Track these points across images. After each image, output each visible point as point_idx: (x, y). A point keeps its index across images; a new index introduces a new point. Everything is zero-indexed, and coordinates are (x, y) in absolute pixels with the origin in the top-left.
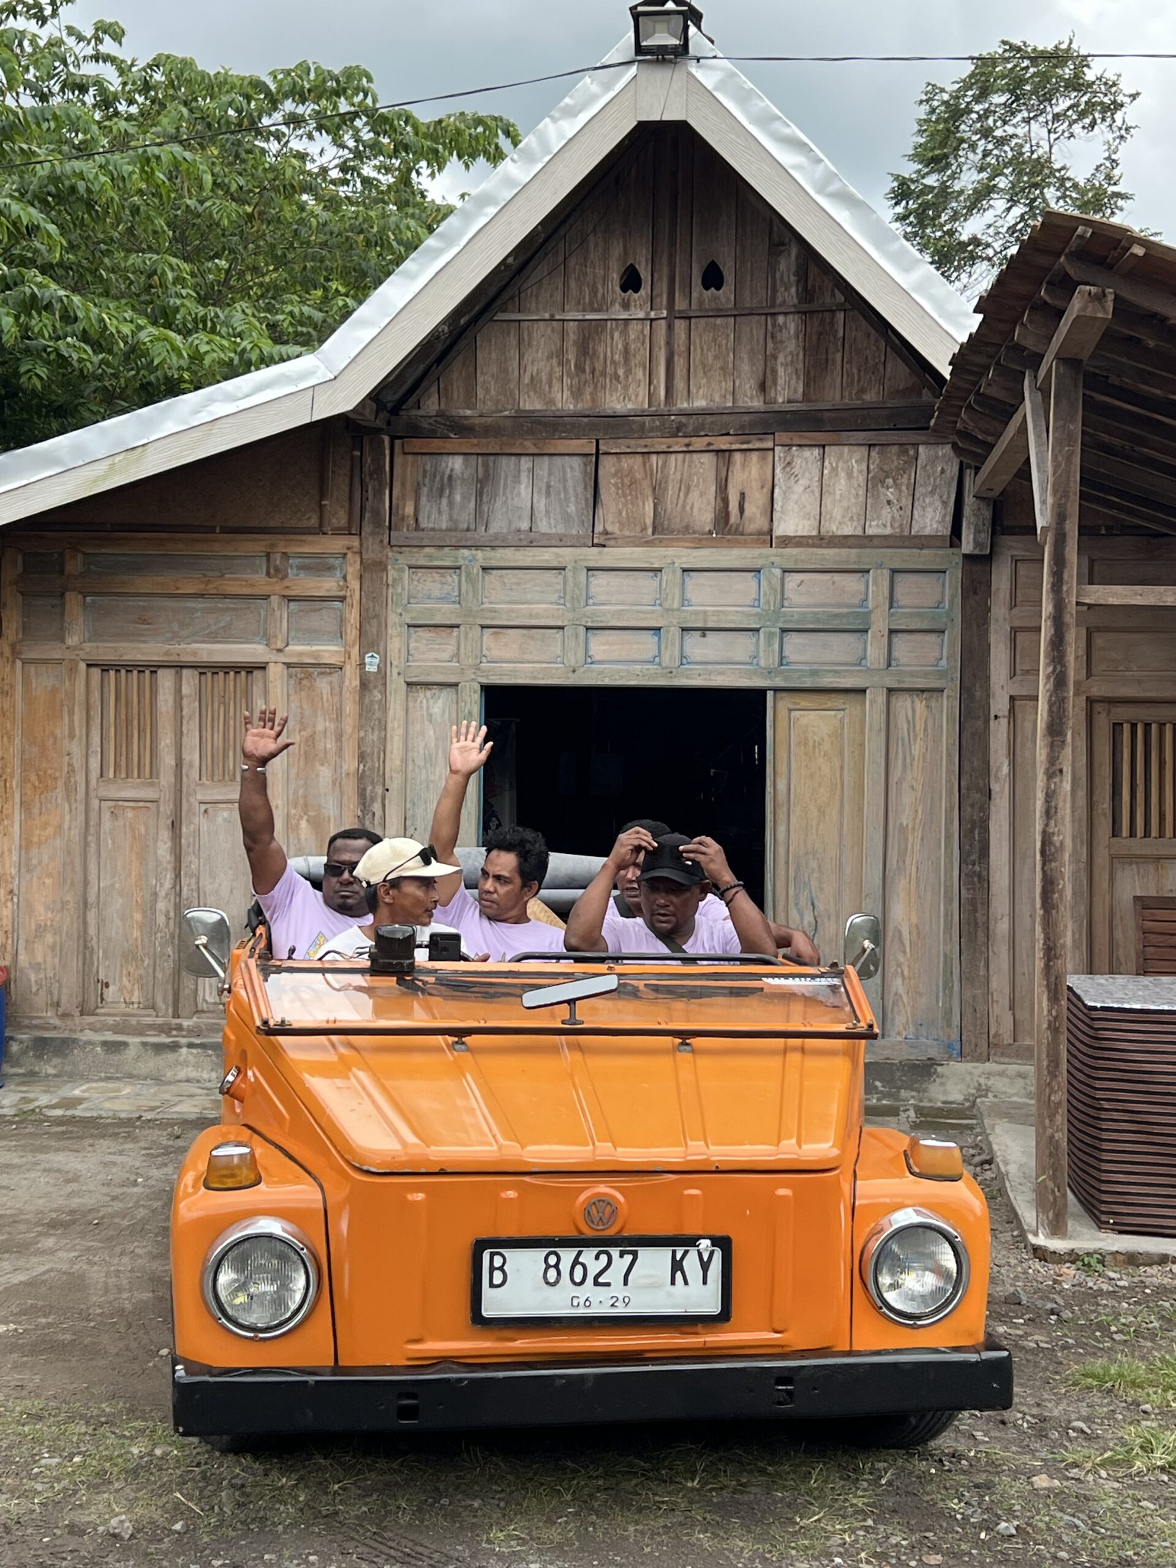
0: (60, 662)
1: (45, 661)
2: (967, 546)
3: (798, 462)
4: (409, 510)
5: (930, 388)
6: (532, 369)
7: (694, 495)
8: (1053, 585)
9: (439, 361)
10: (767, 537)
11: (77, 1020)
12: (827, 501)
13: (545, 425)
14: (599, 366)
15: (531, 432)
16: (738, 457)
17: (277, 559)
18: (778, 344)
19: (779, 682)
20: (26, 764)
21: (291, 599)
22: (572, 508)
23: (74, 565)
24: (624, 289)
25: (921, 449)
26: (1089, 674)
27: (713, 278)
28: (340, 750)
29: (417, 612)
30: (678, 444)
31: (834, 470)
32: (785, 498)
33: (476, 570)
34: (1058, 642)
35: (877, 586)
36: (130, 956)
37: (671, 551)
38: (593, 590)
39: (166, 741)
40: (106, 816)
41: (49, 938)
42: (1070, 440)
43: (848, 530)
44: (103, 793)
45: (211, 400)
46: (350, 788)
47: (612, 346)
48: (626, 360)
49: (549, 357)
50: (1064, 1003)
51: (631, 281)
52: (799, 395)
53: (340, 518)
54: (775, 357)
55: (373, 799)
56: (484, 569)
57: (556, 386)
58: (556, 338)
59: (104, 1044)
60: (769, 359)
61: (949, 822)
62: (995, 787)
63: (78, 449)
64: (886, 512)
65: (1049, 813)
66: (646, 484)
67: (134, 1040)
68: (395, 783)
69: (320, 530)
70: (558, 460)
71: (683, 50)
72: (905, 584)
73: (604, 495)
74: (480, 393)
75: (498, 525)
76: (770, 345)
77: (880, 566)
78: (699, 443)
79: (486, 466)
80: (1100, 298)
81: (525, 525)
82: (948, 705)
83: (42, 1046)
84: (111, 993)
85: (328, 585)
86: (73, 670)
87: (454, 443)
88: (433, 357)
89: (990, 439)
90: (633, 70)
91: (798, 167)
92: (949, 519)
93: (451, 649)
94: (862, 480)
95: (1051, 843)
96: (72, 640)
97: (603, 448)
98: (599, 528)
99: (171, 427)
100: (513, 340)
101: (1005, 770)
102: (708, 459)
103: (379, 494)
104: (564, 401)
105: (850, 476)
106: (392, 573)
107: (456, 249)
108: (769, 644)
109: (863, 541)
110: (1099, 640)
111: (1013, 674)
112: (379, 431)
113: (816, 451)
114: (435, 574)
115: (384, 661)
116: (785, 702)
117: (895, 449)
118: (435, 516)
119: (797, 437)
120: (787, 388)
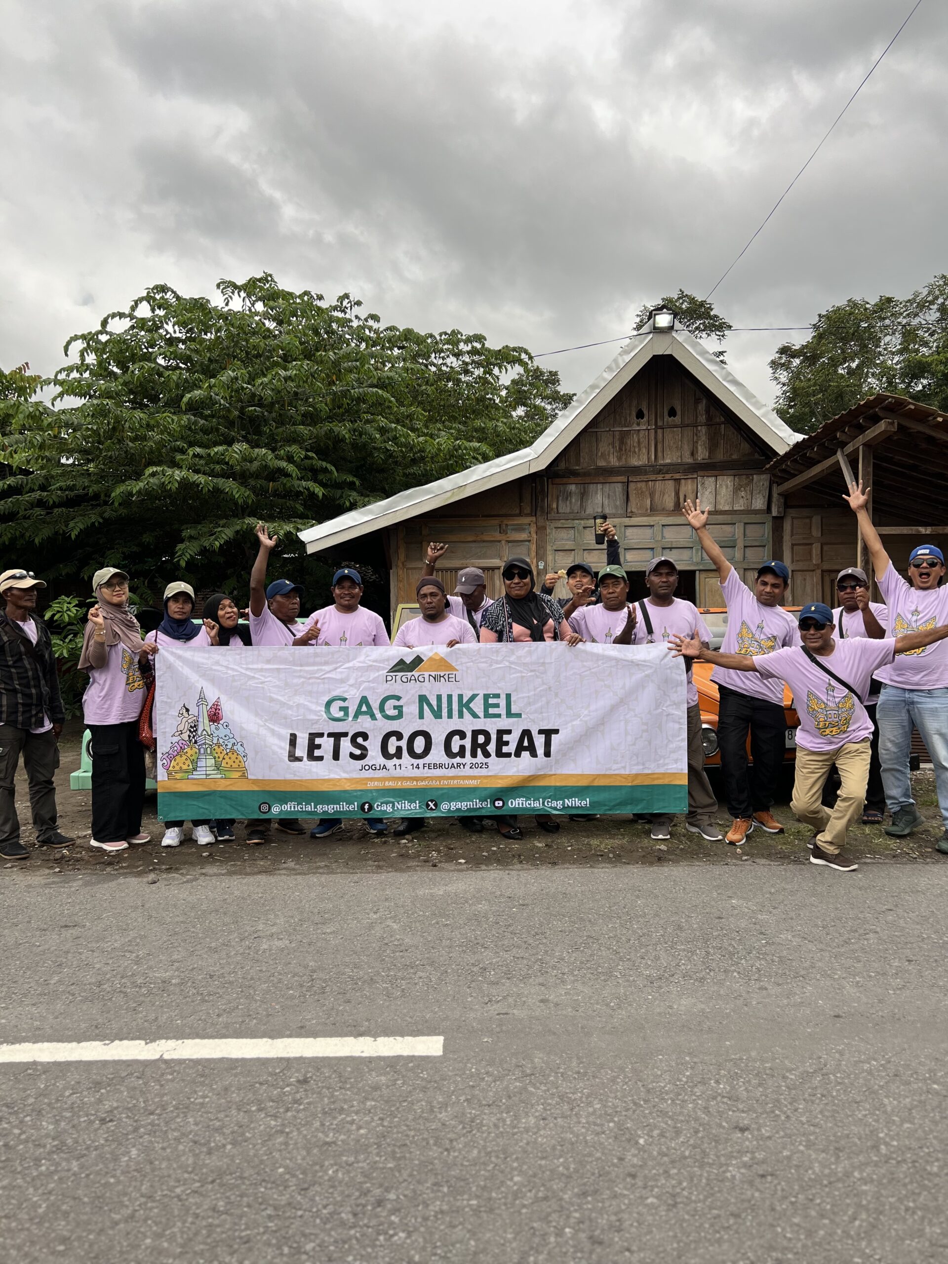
1: (414, 569)
2: (775, 513)
3: (707, 482)
4: (555, 506)
6: (601, 450)
7: (666, 496)
12: (718, 497)
13: (607, 471)
14: (628, 448)
15: (602, 474)
16: (683, 481)
17: (504, 527)
18: (698, 437)
19: (701, 567)
21: (509, 542)
22: (618, 503)
23: (425, 532)
24: (638, 419)
25: (755, 476)
26: (822, 561)
27: (672, 413)
29: (559, 544)
30: (660, 477)
31: (721, 485)
33: (581, 528)
35: (738, 529)
37: (657, 518)
38: (627, 534)
43: (727, 508)
45: (491, 467)
47: (633, 440)
48: (639, 445)
49: (610, 445)
51: (640, 415)
52: (707, 457)
53: (527, 510)
54: (697, 442)
56: (584, 528)
57: (611, 456)
60: (695, 443)
63: (440, 487)
64: (741, 501)
66: (647, 493)
69: (520, 515)
70: (612, 485)
71: (672, 329)
72: (750, 528)
73: (631, 498)
74: (582, 460)
75: (589, 511)
76: (695, 438)
77: (740, 522)
78: (668, 476)
79: (584, 488)
81: (600, 510)
85: (524, 536)
87: (572, 480)
90: (651, 336)
92: (766, 503)
94: (731, 488)
97: (630, 479)
98: (629, 510)
99: (475, 478)
102: (671, 483)
103: (543, 500)
104: (614, 461)
105: (727, 487)
106: (548, 531)
108: (697, 553)
109: (733, 512)
110: (825, 548)
111: (793, 562)
112: (543, 476)
113: (714, 478)
114: (565, 530)
115: (546, 564)
116: (703, 575)
117: (744, 477)
118: (564, 508)
119: (706, 473)
120: (702, 454)
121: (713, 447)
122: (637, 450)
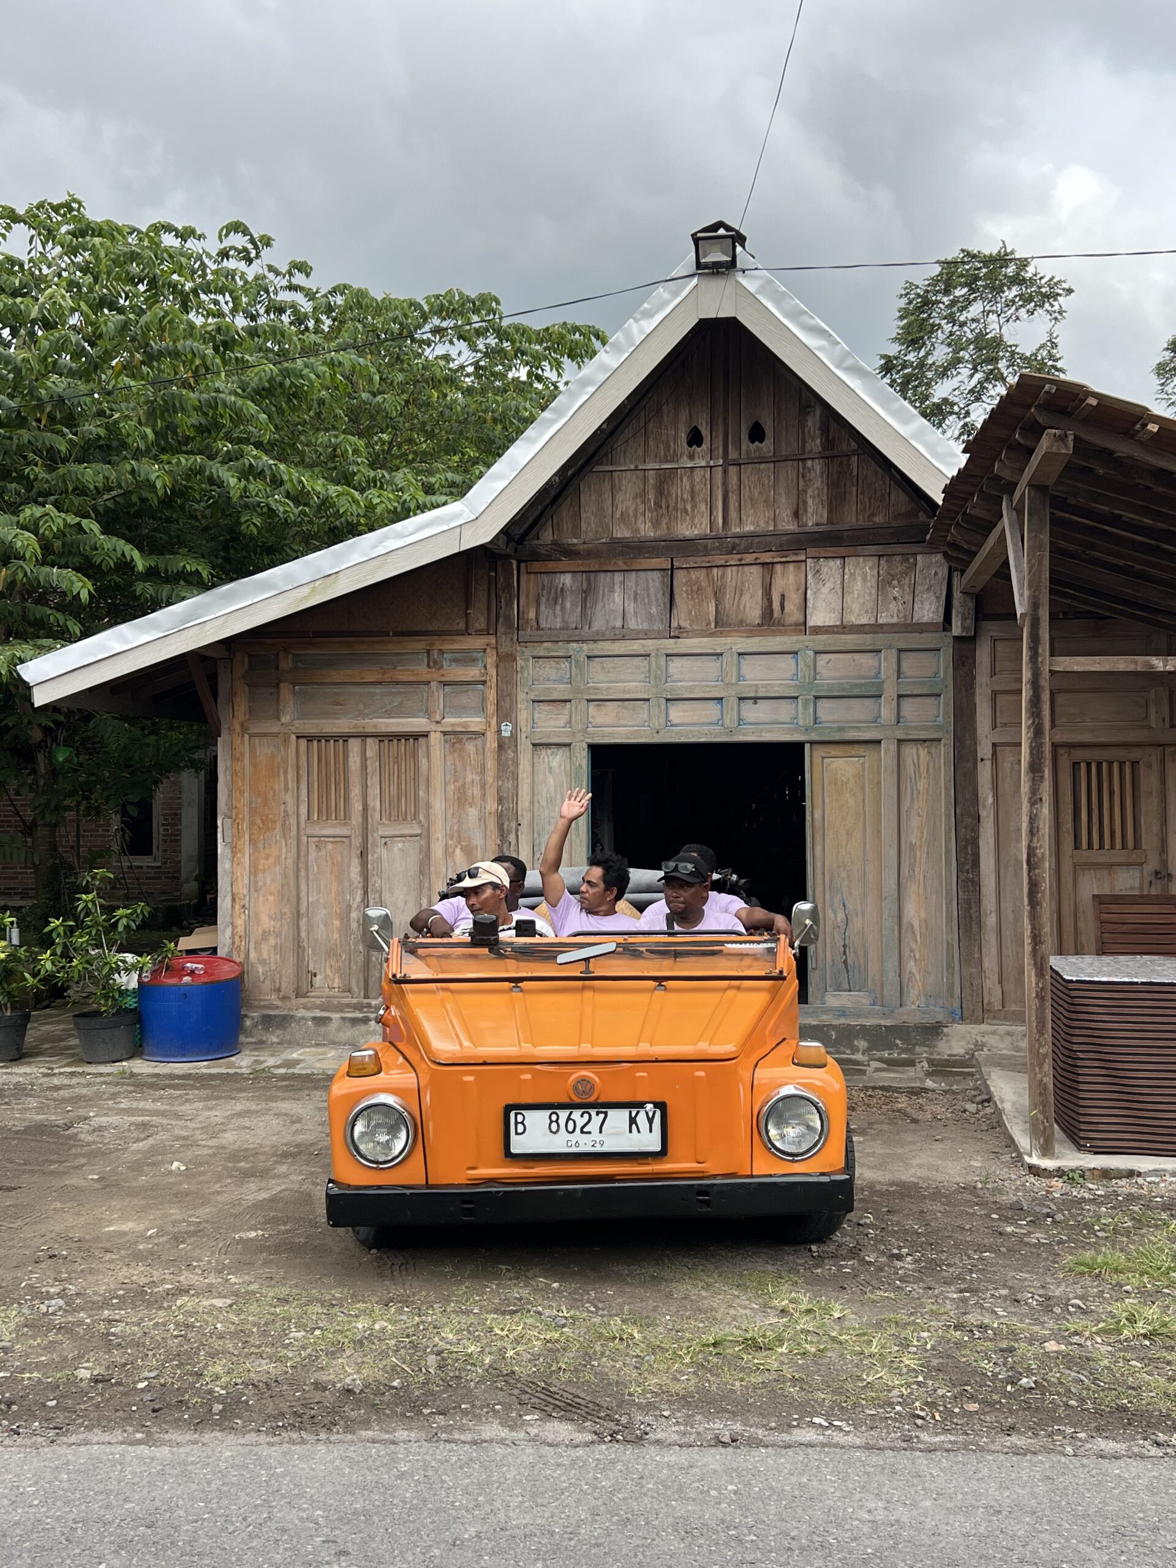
0: (276, 735)
1: (265, 735)
2: (956, 630)
3: (825, 570)
4: (532, 615)
5: (925, 511)
6: (622, 507)
7: (746, 597)
8: (1031, 657)
9: (553, 502)
10: (802, 627)
11: (294, 1001)
12: (848, 599)
13: (632, 548)
14: (672, 504)
15: (622, 554)
16: (778, 567)
17: (435, 654)
18: (808, 482)
19: (814, 737)
20: (253, 811)
21: (445, 684)
22: (654, 610)
23: (286, 663)
24: (690, 444)
25: (919, 557)
26: (1053, 725)
27: (757, 434)
28: (484, 796)
29: (539, 691)
30: (733, 559)
31: (852, 575)
32: (816, 598)
33: (582, 658)
34: (1035, 701)
35: (887, 663)
36: (331, 953)
37: (729, 640)
38: (671, 670)
39: (355, 792)
40: (312, 848)
41: (272, 941)
42: (1040, 547)
43: (864, 620)
44: (310, 831)
45: (386, 538)
46: (492, 824)
47: (681, 489)
48: (693, 498)
49: (635, 497)
50: (1048, 977)
51: (695, 439)
52: (824, 520)
53: (481, 623)
54: (805, 492)
55: (509, 832)
56: (589, 657)
57: (641, 519)
58: (640, 483)
59: (314, 1019)
60: (801, 494)
61: (948, 840)
62: (983, 813)
63: (288, 577)
64: (893, 606)
65: (1033, 832)
66: (709, 591)
67: (335, 1016)
68: (525, 821)
69: (466, 632)
70: (642, 574)
71: (732, 264)
72: (910, 663)
73: (678, 599)
74: (584, 526)
75: (598, 624)
76: (801, 483)
77: (890, 647)
78: (749, 558)
79: (588, 580)
80: (1063, 438)
81: (619, 624)
82: (944, 752)
83: (268, 1021)
84: (318, 981)
85: (472, 673)
86: (286, 741)
87: (565, 564)
88: (548, 501)
89: (974, 549)
90: (695, 280)
91: (820, 349)
92: (942, 610)
93: (564, 718)
94: (874, 582)
95: (1035, 855)
96: (286, 719)
97: (676, 564)
98: (674, 624)
99: (356, 559)
100: (607, 486)
101: (990, 800)
102: (756, 570)
103: (509, 603)
104: (646, 530)
105: (865, 579)
106: (520, 663)
107: (565, 420)
108: (805, 708)
109: (875, 628)
110: (1060, 699)
111: (994, 727)
112: (509, 556)
113: (838, 562)
114: (552, 663)
115: (515, 727)
116: (819, 752)
117: (898, 558)
118: (551, 619)
119: (823, 552)
120: (815, 516)
121: (836, 499)
122: (689, 507)
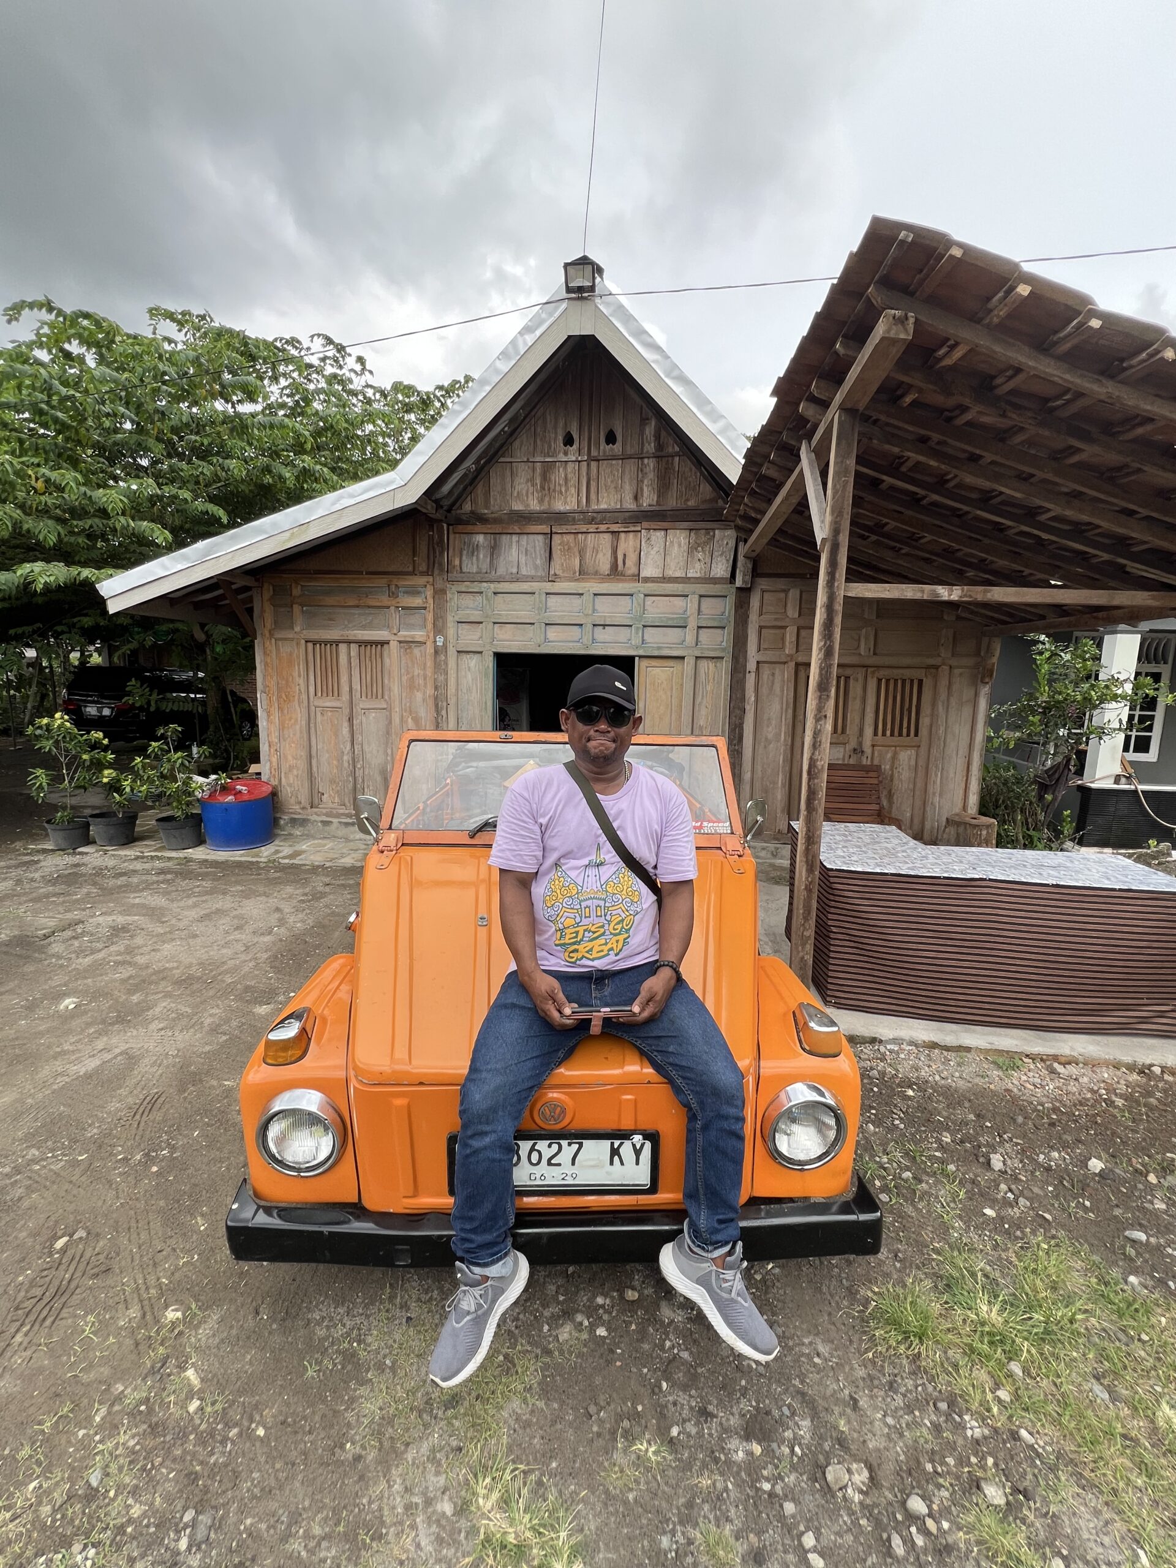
0: (292, 640)
1: (286, 639)
2: (739, 583)
3: (653, 538)
4: (457, 562)
5: (723, 499)
6: (518, 488)
7: (600, 555)
8: (828, 582)
9: (471, 483)
10: (637, 577)
11: (309, 810)
12: (668, 558)
13: (525, 518)
14: (552, 487)
15: (517, 521)
16: (622, 535)
17: (393, 588)
18: (645, 475)
19: (641, 652)
20: (279, 690)
21: (400, 608)
22: (538, 562)
23: (296, 591)
24: (565, 445)
25: (717, 532)
26: (797, 651)
27: (611, 439)
28: (426, 684)
29: (462, 615)
30: (592, 528)
31: (672, 542)
32: (647, 557)
33: (490, 594)
34: (828, 624)
35: (692, 603)
36: (332, 781)
37: (587, 585)
38: (549, 604)
39: (344, 679)
40: (318, 714)
41: (295, 772)
42: (846, 472)
43: (678, 574)
44: (316, 703)
45: (341, 497)
46: (431, 703)
47: (558, 476)
48: (566, 483)
49: (527, 481)
50: (817, 873)
51: (569, 441)
52: (655, 503)
53: (423, 567)
54: (642, 481)
55: (442, 709)
56: (494, 593)
57: (530, 497)
58: (530, 471)
59: (322, 822)
60: (640, 482)
61: (724, 725)
62: (747, 707)
63: (274, 524)
64: (698, 565)
65: (815, 746)
66: (576, 550)
67: (335, 820)
68: (452, 701)
69: (413, 573)
70: (531, 537)
71: (592, 289)
72: (706, 603)
73: (554, 555)
74: (492, 501)
75: (501, 571)
76: (640, 475)
77: (694, 593)
78: (603, 528)
79: (495, 539)
81: (515, 570)
82: (725, 666)
83: (293, 821)
84: (325, 798)
85: (417, 601)
86: (298, 644)
87: (479, 527)
88: (467, 481)
89: (759, 517)
90: (564, 305)
91: (656, 361)
92: (730, 569)
93: (479, 634)
94: (686, 548)
95: (815, 766)
96: (297, 629)
97: (554, 530)
98: (552, 572)
99: (321, 512)
100: (508, 473)
101: (753, 699)
102: (607, 537)
103: (441, 553)
104: (534, 505)
105: (680, 545)
106: (449, 595)
107: (469, 411)
108: (637, 633)
109: (686, 580)
110: (803, 633)
111: (759, 650)
112: (441, 521)
113: (663, 533)
114: (470, 596)
115: (445, 640)
116: (645, 663)
117: (703, 532)
118: (470, 566)
119: (653, 525)
120: (648, 499)
121: (663, 488)
122: (563, 490)
